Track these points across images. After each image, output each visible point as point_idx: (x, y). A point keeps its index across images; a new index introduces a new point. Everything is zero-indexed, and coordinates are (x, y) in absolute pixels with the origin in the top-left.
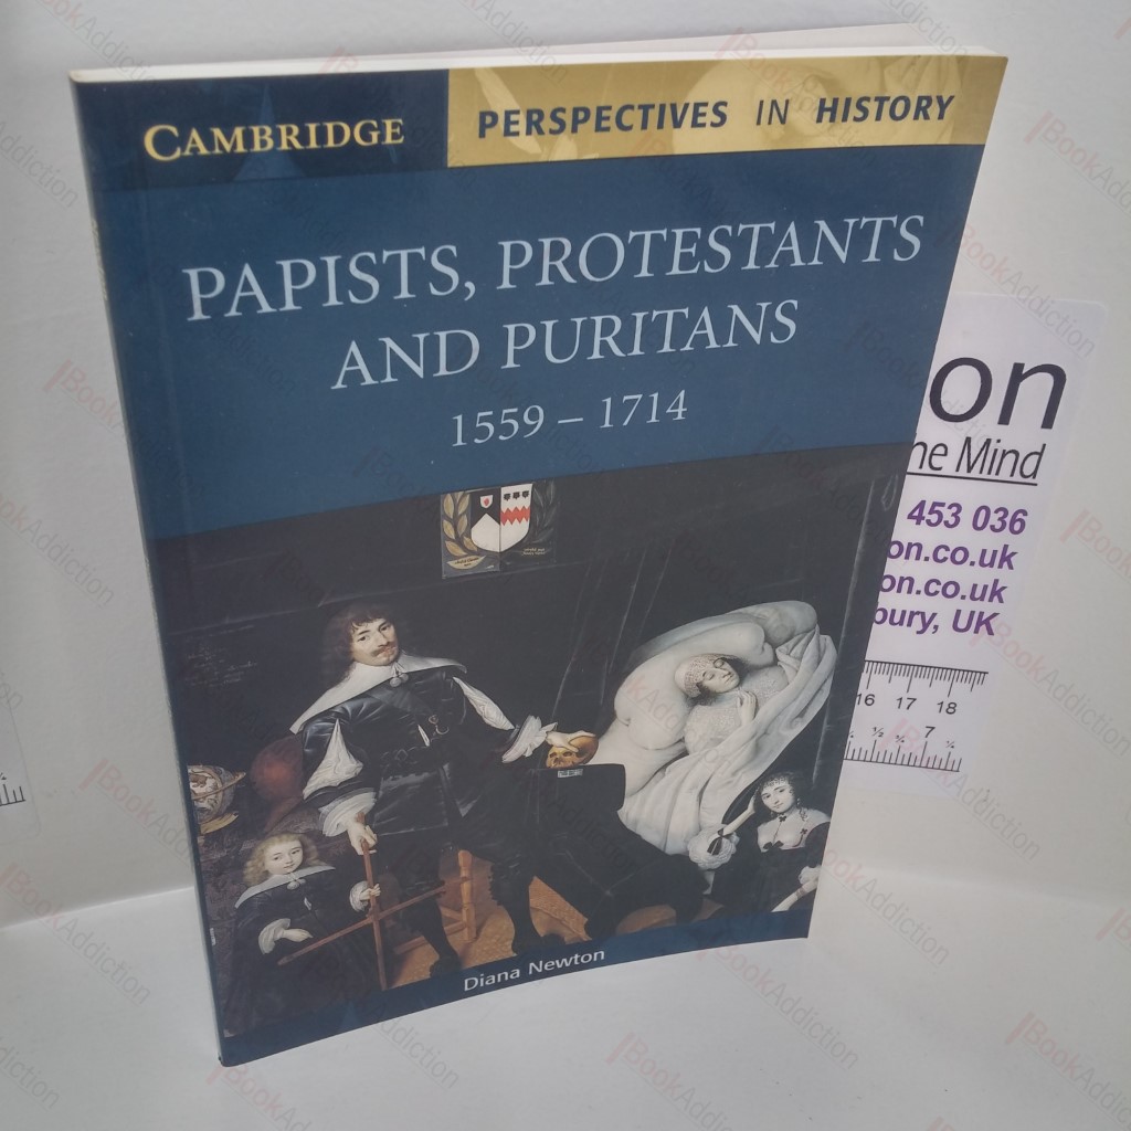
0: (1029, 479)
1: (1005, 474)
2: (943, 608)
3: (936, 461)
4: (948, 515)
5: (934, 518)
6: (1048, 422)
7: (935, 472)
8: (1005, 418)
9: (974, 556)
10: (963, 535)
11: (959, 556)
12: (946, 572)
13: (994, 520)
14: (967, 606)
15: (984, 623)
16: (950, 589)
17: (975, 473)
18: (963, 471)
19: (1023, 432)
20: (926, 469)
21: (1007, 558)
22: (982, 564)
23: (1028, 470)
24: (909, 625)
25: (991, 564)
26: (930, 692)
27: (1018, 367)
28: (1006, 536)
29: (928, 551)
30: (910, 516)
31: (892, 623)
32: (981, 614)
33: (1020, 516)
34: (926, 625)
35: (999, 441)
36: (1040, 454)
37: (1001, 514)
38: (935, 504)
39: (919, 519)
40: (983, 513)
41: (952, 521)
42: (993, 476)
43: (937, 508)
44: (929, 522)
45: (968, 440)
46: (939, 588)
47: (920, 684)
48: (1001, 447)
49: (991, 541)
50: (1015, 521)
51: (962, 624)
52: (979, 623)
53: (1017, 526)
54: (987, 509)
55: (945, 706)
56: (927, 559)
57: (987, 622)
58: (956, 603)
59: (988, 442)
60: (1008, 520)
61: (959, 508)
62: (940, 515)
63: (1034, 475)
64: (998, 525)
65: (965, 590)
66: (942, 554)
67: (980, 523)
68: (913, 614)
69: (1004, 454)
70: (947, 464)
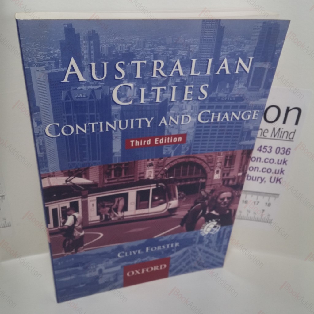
0: (291, 140)
1: (284, 138)
2: (267, 176)
3: (265, 134)
4: (268, 149)
5: (264, 150)
6: (297, 123)
7: (265, 137)
8: (284, 122)
9: (276, 161)
10: (273, 155)
11: (272, 161)
12: (268, 166)
13: (281, 151)
14: (274, 176)
15: (278, 180)
16: (269, 171)
17: (276, 137)
18: (273, 137)
19: (290, 126)
20: (262, 136)
21: (285, 162)
22: (278, 163)
23: (291, 137)
24: (258, 180)
25: (281, 163)
26: (263, 200)
27: (288, 108)
28: (285, 156)
29: (263, 160)
30: (258, 150)
31: (253, 180)
32: (278, 178)
33: (289, 150)
34: (262, 181)
35: (283, 129)
36: (294, 132)
37: (283, 149)
38: (265, 146)
39: (260, 150)
40: (278, 149)
41: (269, 151)
42: (281, 138)
43: (266, 148)
44: (263, 152)
45: (274, 129)
46: (266, 170)
47: (260, 198)
48: (283, 130)
49: (281, 157)
50: (287, 151)
51: (272, 180)
52: (277, 180)
53: (288, 153)
54: (279, 148)
55: (267, 204)
56: (262, 162)
57: (279, 180)
58: (271, 175)
59: (280, 129)
60: (285, 151)
61: (271, 147)
62: (266, 150)
63: (293, 138)
64: (282, 152)
65: (273, 171)
66: (267, 160)
67: (278, 151)
68: (258, 178)
69: (284, 132)
70: (268, 135)
